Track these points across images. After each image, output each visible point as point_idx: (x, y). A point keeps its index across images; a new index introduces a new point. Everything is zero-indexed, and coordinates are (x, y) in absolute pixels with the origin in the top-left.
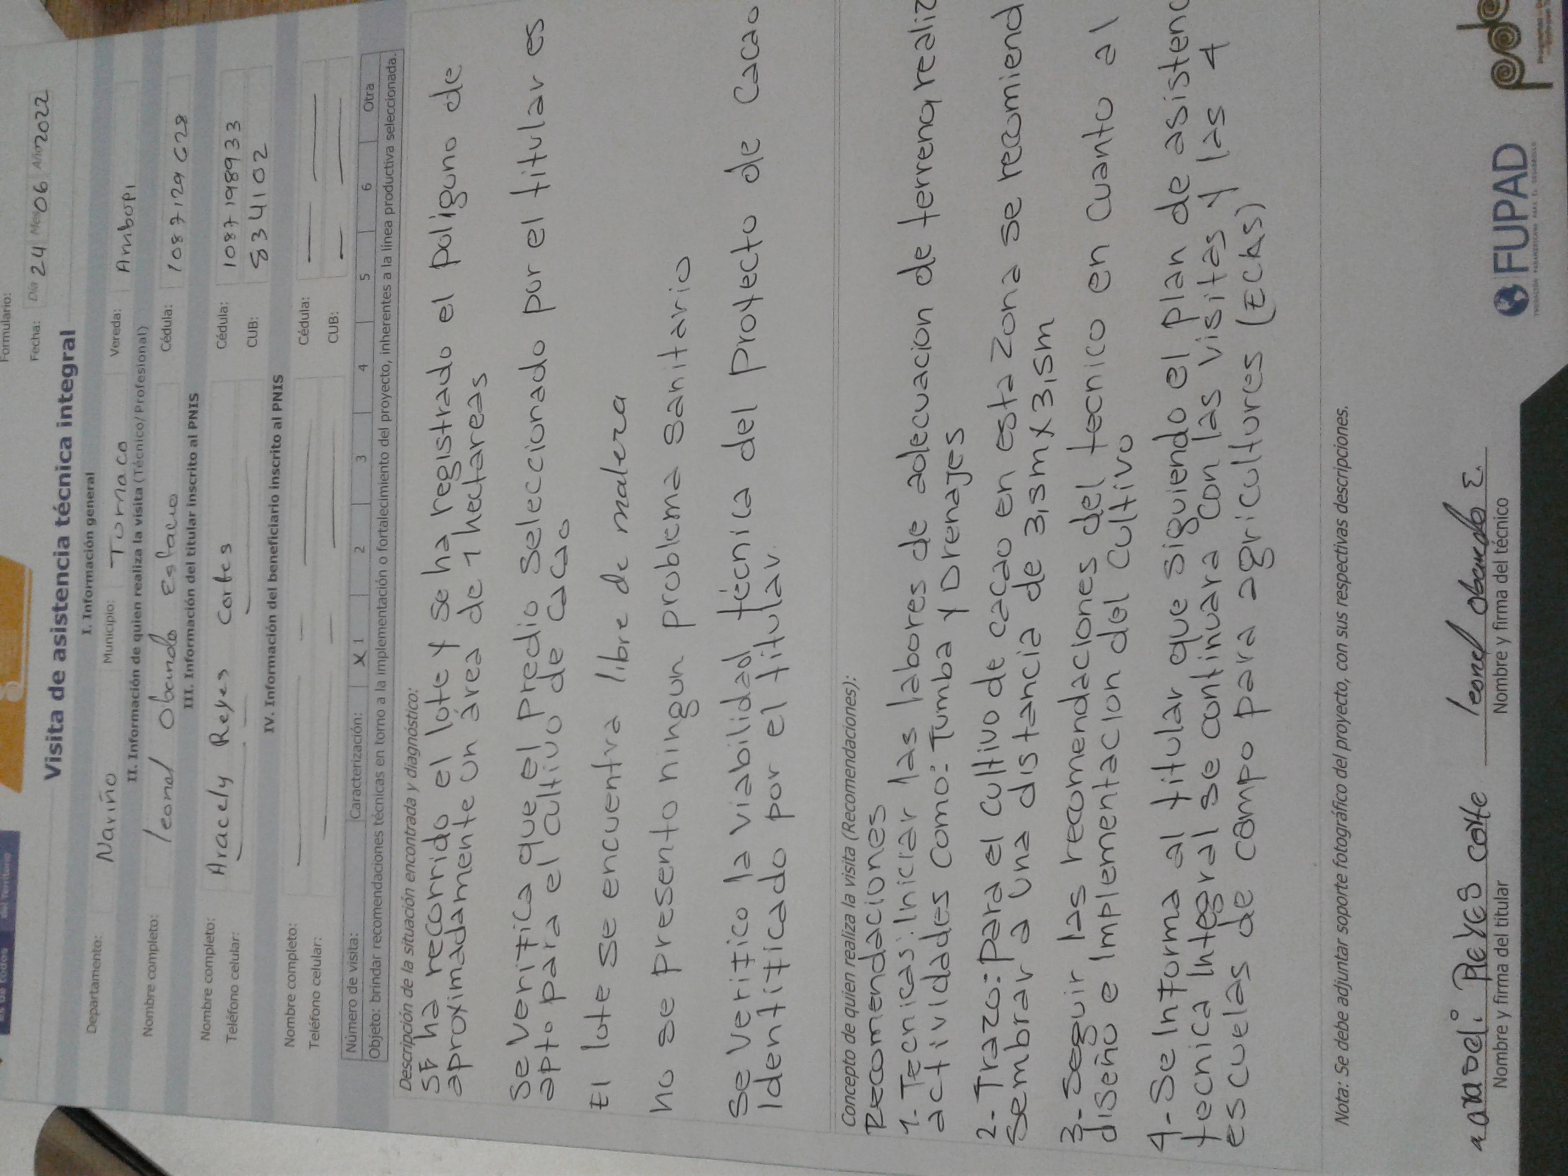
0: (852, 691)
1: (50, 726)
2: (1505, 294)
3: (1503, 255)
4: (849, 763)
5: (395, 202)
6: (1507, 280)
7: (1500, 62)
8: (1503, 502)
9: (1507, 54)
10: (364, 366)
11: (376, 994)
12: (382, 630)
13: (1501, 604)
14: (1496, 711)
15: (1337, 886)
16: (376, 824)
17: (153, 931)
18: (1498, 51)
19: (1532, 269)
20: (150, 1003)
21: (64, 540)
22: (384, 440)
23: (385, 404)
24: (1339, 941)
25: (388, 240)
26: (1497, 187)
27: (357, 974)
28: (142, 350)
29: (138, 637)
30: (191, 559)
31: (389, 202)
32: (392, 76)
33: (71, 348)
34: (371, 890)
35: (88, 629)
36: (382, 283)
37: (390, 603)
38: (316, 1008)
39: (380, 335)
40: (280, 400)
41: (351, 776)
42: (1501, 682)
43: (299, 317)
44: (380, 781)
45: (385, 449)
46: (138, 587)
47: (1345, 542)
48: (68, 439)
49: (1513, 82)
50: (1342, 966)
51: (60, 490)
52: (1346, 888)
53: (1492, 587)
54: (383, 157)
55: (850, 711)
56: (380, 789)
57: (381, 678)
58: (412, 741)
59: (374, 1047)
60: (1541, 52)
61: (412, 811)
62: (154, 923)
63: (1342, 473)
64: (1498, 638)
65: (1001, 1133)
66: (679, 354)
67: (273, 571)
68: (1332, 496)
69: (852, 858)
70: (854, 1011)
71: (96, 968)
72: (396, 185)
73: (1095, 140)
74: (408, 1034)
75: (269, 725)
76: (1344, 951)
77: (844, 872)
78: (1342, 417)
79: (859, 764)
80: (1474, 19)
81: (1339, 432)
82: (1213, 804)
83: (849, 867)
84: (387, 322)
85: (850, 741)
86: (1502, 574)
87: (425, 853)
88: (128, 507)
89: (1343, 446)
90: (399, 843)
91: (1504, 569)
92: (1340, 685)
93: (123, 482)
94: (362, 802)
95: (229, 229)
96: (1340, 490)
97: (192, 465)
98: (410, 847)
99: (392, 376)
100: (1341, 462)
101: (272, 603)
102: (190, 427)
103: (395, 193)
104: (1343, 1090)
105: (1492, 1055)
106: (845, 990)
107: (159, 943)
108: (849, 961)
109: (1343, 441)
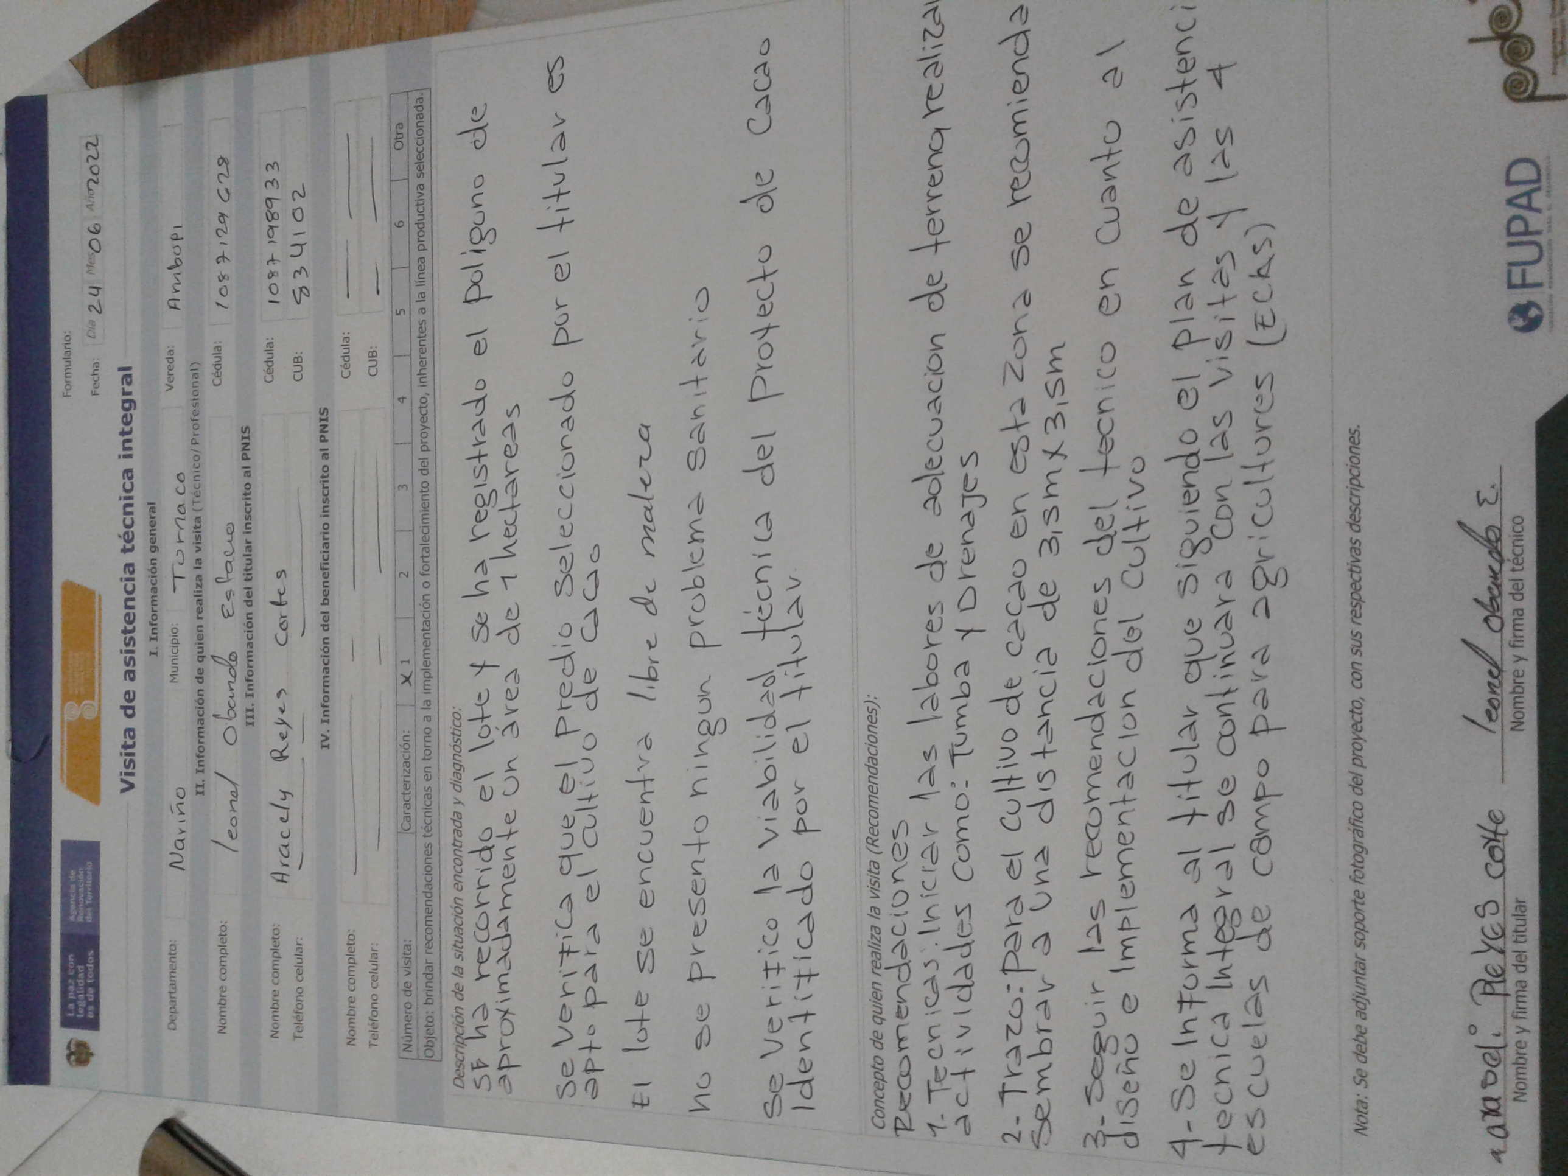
0: (873, 709)
1: (123, 743)
2: (1521, 310)
3: (1517, 271)
4: (872, 779)
5: (426, 238)
6: (1522, 297)
7: (1514, 74)
8: (1518, 520)
9: (1522, 67)
10: (403, 398)
11: (429, 997)
12: (427, 652)
13: (1518, 622)
14: (1512, 729)
15: (1355, 902)
16: (425, 836)
17: (223, 935)
18: (1511, 65)
19: (1546, 285)
20: (222, 1004)
21: (129, 567)
22: (424, 469)
23: (424, 435)
24: (1357, 957)
25: (421, 276)
26: (1510, 202)
27: (411, 979)
28: (196, 384)
29: (201, 658)
30: (248, 584)
31: (421, 239)
32: (420, 115)
33: (129, 384)
34: (422, 898)
35: (155, 651)
36: (417, 317)
37: (433, 624)
38: (375, 1009)
39: (417, 368)
40: (327, 432)
41: (401, 789)
42: (1518, 700)
43: (341, 351)
44: (428, 795)
45: (425, 478)
46: (199, 611)
47: (1359, 561)
48: (131, 471)
49: (1527, 94)
50: (1360, 981)
51: (124, 520)
52: (1363, 904)
53: (1508, 605)
54: (414, 195)
55: (872, 729)
56: (428, 803)
57: (427, 697)
58: (456, 757)
59: (429, 1047)
60: (1555, 64)
61: (458, 824)
62: (223, 928)
63: (1354, 492)
64: (1515, 656)
65: (1026, 1136)
66: (700, 383)
67: (326, 595)
68: (1344, 515)
69: (876, 871)
70: (882, 1019)
71: (173, 970)
72: (427, 221)
73: (1103, 163)
74: (459, 1035)
75: (325, 743)
76: (1362, 966)
77: (870, 885)
78: (1354, 437)
79: (880, 781)
80: (1485, 31)
81: (1351, 452)
82: (1231, 820)
83: (873, 880)
84: (423, 356)
85: (873, 758)
86: (1518, 592)
87: (471, 863)
88: (187, 535)
89: (1355, 466)
90: (448, 855)
91: (1520, 586)
92: (1355, 703)
93: (183, 511)
94: (412, 816)
95: (273, 267)
96: (1353, 508)
97: (247, 495)
98: (458, 860)
99: (430, 408)
100: (1355, 482)
101: (325, 626)
102: (243, 459)
103: (427, 229)
104: (1362, 1102)
105: (1512, 1071)
106: (873, 999)
107: (229, 948)
108: (876, 971)
109: (1355, 460)
